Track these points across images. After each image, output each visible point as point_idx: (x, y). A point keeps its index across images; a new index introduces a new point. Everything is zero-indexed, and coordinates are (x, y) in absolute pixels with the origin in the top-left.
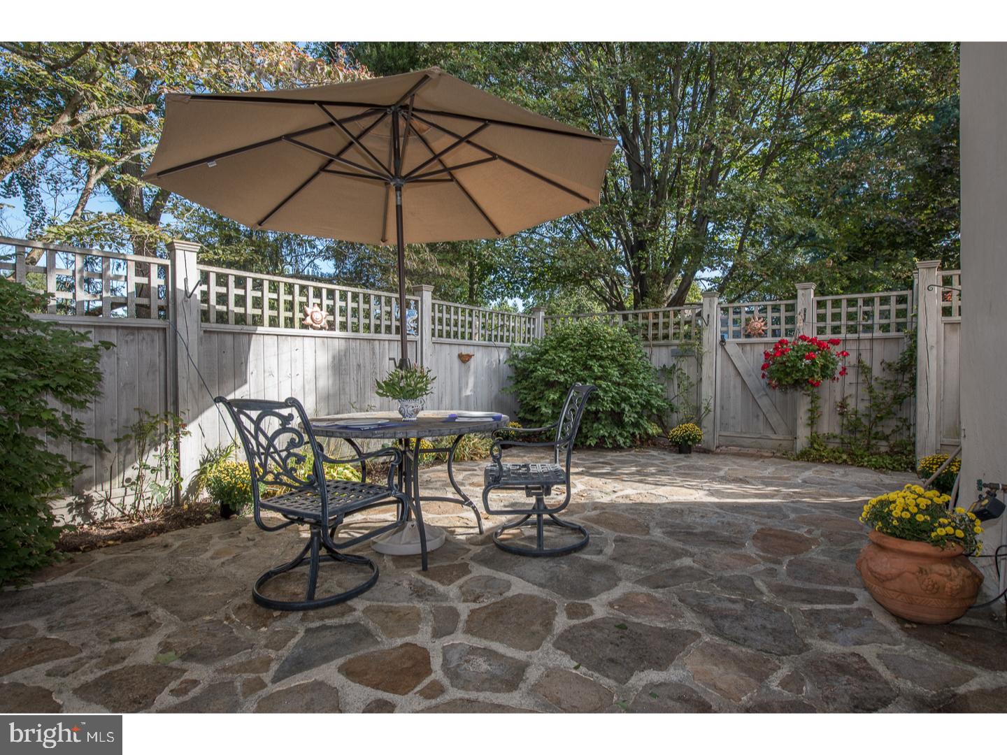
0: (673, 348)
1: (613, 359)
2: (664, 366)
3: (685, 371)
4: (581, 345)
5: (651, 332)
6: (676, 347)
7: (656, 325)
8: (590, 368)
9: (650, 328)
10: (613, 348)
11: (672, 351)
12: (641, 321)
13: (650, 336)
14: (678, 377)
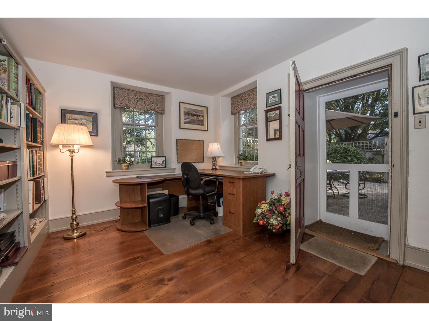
0: (373, 152)
1: (354, 156)
2: (370, 157)
3: (378, 159)
4: (343, 152)
5: (365, 148)
6: (374, 152)
7: (367, 146)
8: (347, 159)
9: (365, 147)
10: (354, 153)
11: (373, 153)
12: (361, 145)
13: (365, 149)
14: (375, 161)
